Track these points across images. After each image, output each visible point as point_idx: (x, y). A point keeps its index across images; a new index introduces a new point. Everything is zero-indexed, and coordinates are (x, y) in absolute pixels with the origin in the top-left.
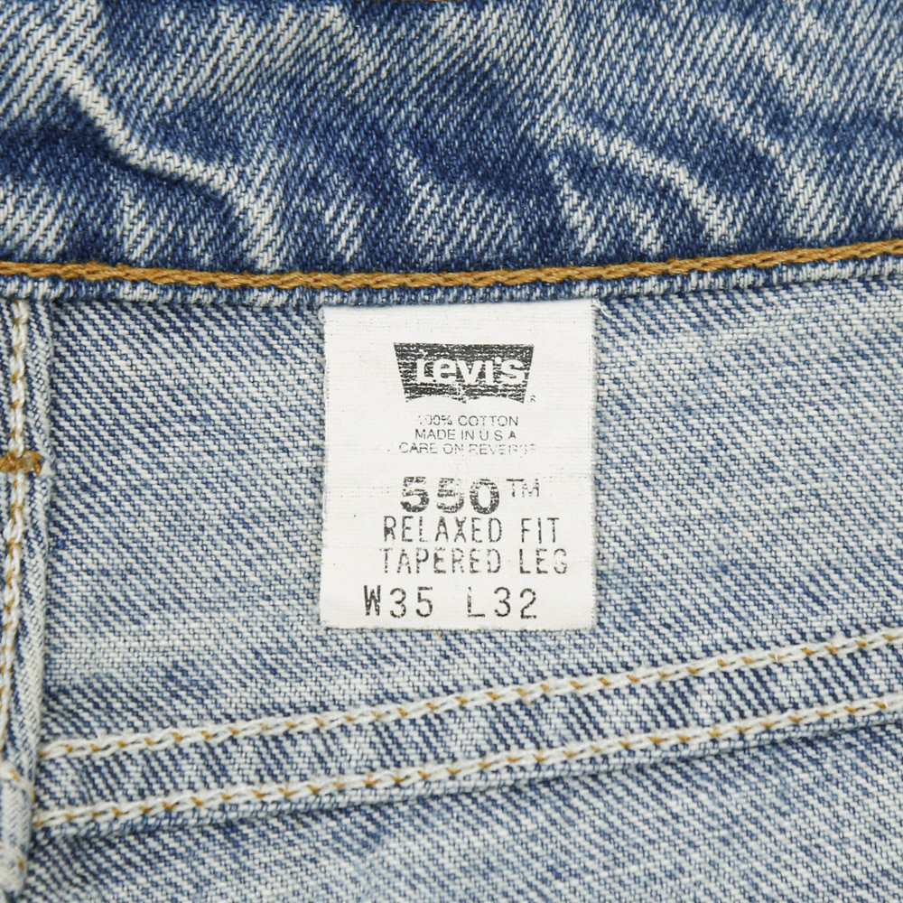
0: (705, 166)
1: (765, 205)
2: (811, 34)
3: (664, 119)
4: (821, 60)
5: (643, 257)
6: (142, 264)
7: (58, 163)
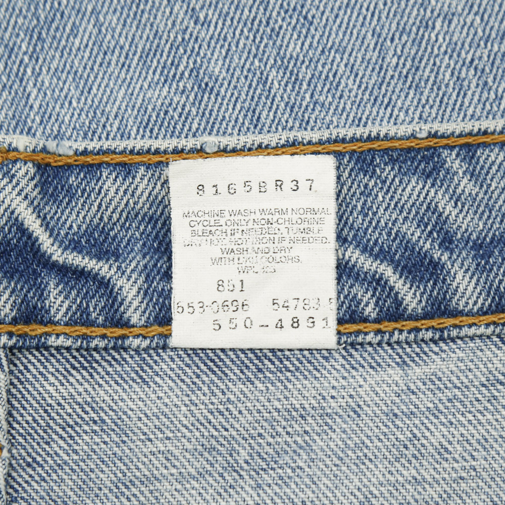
0: (403, 267)
1: (439, 290)
2: (466, 189)
3: (377, 238)
4: (472, 205)
5: (365, 320)
6: (62, 323)
7: (11, 267)
